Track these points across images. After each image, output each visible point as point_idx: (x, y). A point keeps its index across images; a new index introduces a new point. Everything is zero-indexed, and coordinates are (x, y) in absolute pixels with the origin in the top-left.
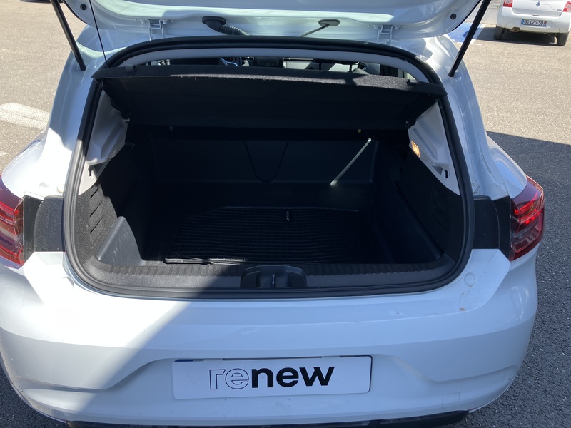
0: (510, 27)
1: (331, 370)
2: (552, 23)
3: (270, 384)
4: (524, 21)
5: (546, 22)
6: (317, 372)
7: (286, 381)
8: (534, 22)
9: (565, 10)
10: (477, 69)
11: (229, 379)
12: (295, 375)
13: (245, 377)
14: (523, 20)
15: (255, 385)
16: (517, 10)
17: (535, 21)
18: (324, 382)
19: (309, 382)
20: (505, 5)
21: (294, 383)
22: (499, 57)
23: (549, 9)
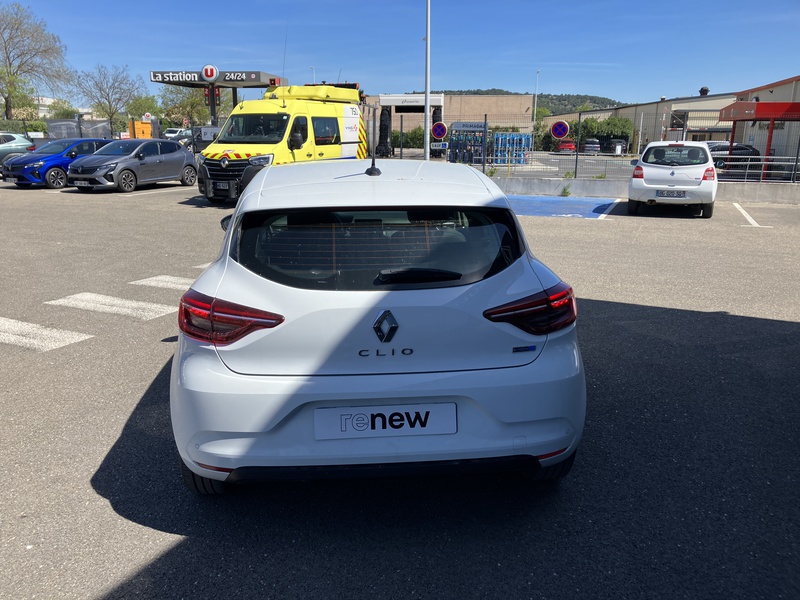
0: (645, 199)
1: (427, 414)
2: (692, 193)
3: (384, 427)
4: (659, 193)
5: (684, 192)
6: (418, 415)
7: (396, 423)
8: (670, 194)
9: (705, 178)
10: (605, 244)
11: (355, 422)
12: (402, 419)
13: (366, 421)
14: (658, 191)
15: (373, 427)
16: (650, 181)
17: (672, 192)
18: (423, 424)
19: (412, 425)
20: (635, 176)
21: (402, 425)
22: (631, 232)
23: (685, 177)
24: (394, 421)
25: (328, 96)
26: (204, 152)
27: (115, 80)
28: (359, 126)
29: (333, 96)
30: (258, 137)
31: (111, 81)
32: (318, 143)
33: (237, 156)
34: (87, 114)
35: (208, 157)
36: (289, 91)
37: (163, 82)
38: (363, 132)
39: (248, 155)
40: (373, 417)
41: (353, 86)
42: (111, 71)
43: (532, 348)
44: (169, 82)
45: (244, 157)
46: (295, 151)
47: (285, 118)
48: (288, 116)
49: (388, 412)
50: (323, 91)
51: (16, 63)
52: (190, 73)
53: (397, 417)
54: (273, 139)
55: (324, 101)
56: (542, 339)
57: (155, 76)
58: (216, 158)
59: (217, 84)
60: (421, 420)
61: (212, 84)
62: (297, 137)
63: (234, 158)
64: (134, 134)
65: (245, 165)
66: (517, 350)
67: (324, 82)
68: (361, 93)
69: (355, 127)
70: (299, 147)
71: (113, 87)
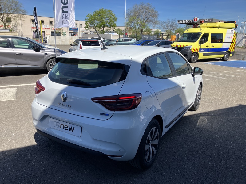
3: (63, 128)
6: (71, 128)
13: (59, 125)
15: (61, 128)
24: (66, 128)
25: (220, 26)
26: (172, 44)
27: (171, 23)
28: (233, 36)
29: (222, 26)
30: (190, 40)
31: (170, 24)
32: (212, 42)
33: (180, 46)
34: (164, 33)
35: (172, 46)
36: (206, 25)
37: (181, 23)
38: (235, 39)
39: (184, 46)
40: (61, 124)
41: (233, 22)
42: (171, 21)
43: (107, 115)
44: (183, 23)
45: (182, 46)
46: (202, 45)
47: (200, 34)
48: (201, 33)
49: (65, 124)
50: (218, 24)
51: (146, 20)
52: (190, 20)
53: (67, 127)
54: (194, 41)
55: (218, 28)
56: (112, 112)
57: (179, 22)
58: (174, 46)
59: (198, 23)
60: (72, 130)
61: (196, 23)
62: (202, 40)
63: (179, 46)
64: (171, 39)
65: (182, 49)
66: (101, 114)
67: (219, 21)
68: (236, 25)
69: (231, 37)
70: (203, 44)
71: (171, 25)
